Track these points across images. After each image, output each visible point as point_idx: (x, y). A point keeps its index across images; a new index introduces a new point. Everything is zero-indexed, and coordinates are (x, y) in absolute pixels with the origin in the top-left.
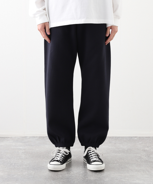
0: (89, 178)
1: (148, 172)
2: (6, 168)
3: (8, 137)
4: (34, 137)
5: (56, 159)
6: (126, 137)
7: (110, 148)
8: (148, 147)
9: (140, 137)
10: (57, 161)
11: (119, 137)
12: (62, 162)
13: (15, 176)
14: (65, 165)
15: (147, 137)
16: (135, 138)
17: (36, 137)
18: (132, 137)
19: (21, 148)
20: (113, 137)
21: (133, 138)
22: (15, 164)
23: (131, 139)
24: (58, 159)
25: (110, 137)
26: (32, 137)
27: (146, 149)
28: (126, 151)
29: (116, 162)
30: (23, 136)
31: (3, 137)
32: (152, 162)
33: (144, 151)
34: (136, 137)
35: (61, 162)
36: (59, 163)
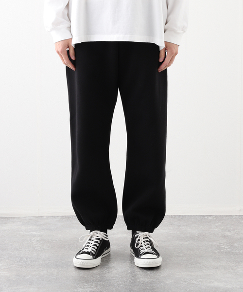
0: (142, 279)
1: (233, 269)
2: (13, 264)
3: (14, 218)
4: (55, 217)
5: (86, 250)
6: (195, 216)
7: (171, 232)
8: (229, 231)
9: (216, 216)
10: (88, 253)
11: (184, 216)
12: (96, 255)
13: (27, 277)
14: (99, 259)
15: (227, 216)
16: (209, 218)
17: (57, 216)
18: (204, 216)
19: (35, 233)
20: (175, 216)
21: (206, 217)
22: (27, 258)
23: (202, 219)
24: (89, 250)
25: (171, 217)
26: (51, 216)
27: (227, 233)
28: (196, 237)
29: (181, 255)
30: (38, 216)
31: (6, 218)
32: (237, 254)
33: (225, 237)
34: (210, 216)
35: (93, 255)
36: (91, 257)
